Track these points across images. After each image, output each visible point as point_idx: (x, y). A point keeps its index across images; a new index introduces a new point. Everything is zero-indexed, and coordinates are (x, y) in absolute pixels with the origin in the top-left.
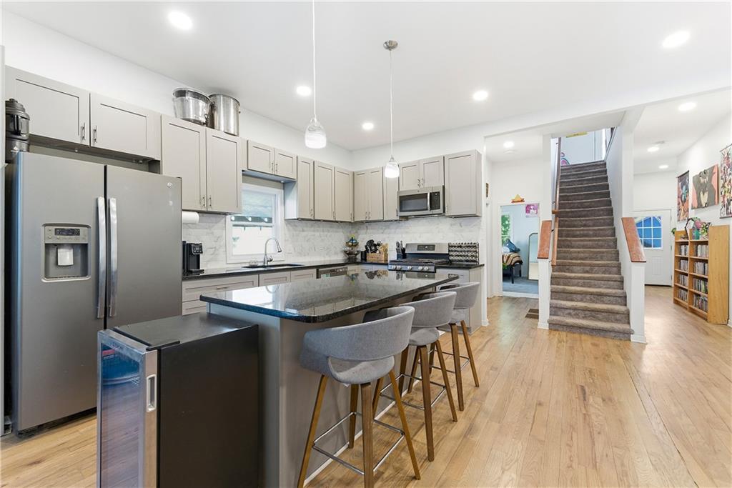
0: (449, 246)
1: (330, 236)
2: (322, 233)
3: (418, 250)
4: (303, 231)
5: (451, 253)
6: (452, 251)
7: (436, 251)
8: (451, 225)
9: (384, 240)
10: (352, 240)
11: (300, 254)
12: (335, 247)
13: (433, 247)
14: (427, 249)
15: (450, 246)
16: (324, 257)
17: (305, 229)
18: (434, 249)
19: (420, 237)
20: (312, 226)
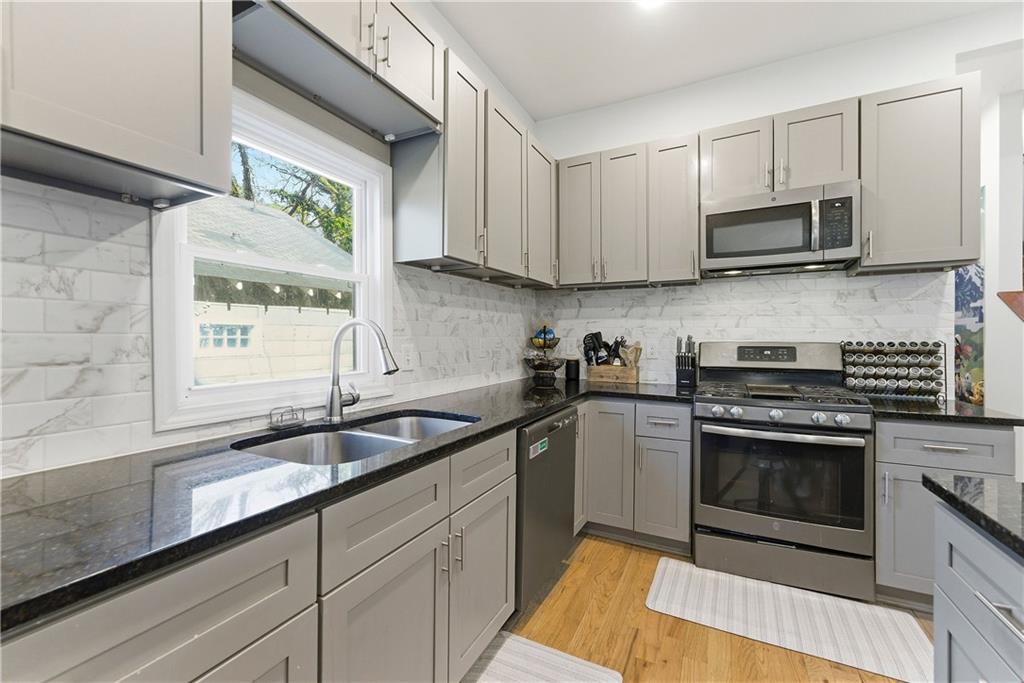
0: (844, 352)
1: (500, 320)
2: (483, 313)
3: (741, 357)
4: (443, 304)
5: (851, 370)
6: (854, 364)
7: (803, 363)
8: (840, 295)
9: (630, 334)
10: (545, 331)
11: (435, 371)
12: (507, 350)
13: (790, 352)
14: (769, 359)
15: (846, 350)
16: (487, 377)
17: (447, 297)
18: (793, 358)
19: (737, 326)
20: (463, 291)
